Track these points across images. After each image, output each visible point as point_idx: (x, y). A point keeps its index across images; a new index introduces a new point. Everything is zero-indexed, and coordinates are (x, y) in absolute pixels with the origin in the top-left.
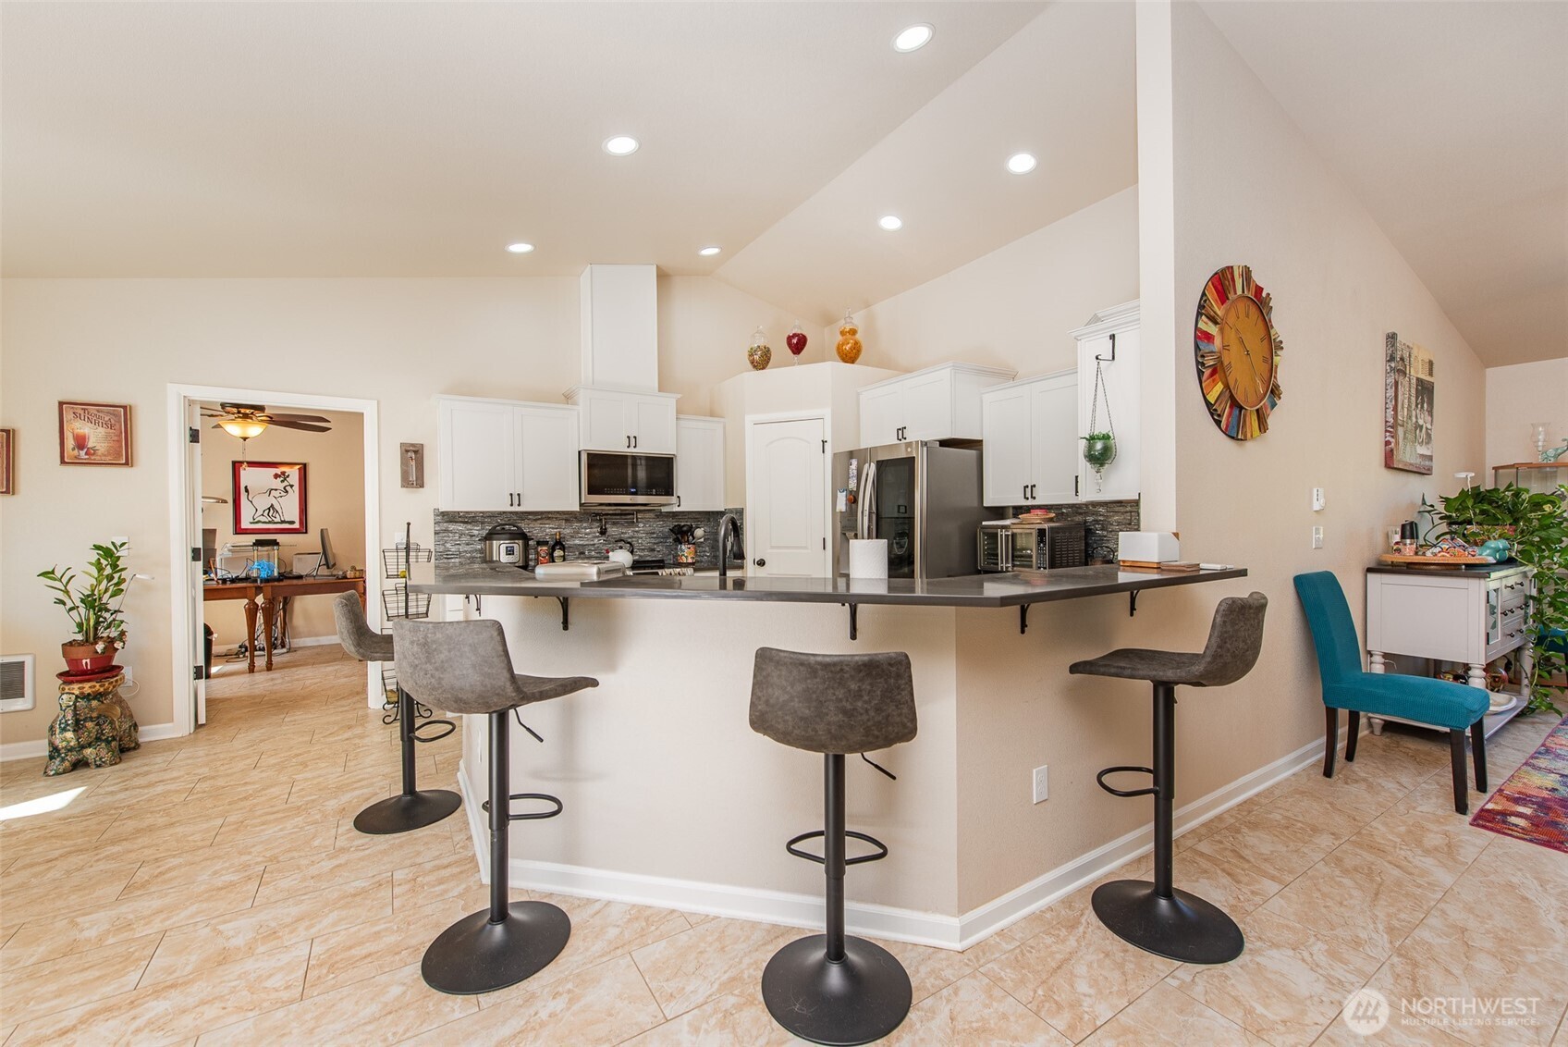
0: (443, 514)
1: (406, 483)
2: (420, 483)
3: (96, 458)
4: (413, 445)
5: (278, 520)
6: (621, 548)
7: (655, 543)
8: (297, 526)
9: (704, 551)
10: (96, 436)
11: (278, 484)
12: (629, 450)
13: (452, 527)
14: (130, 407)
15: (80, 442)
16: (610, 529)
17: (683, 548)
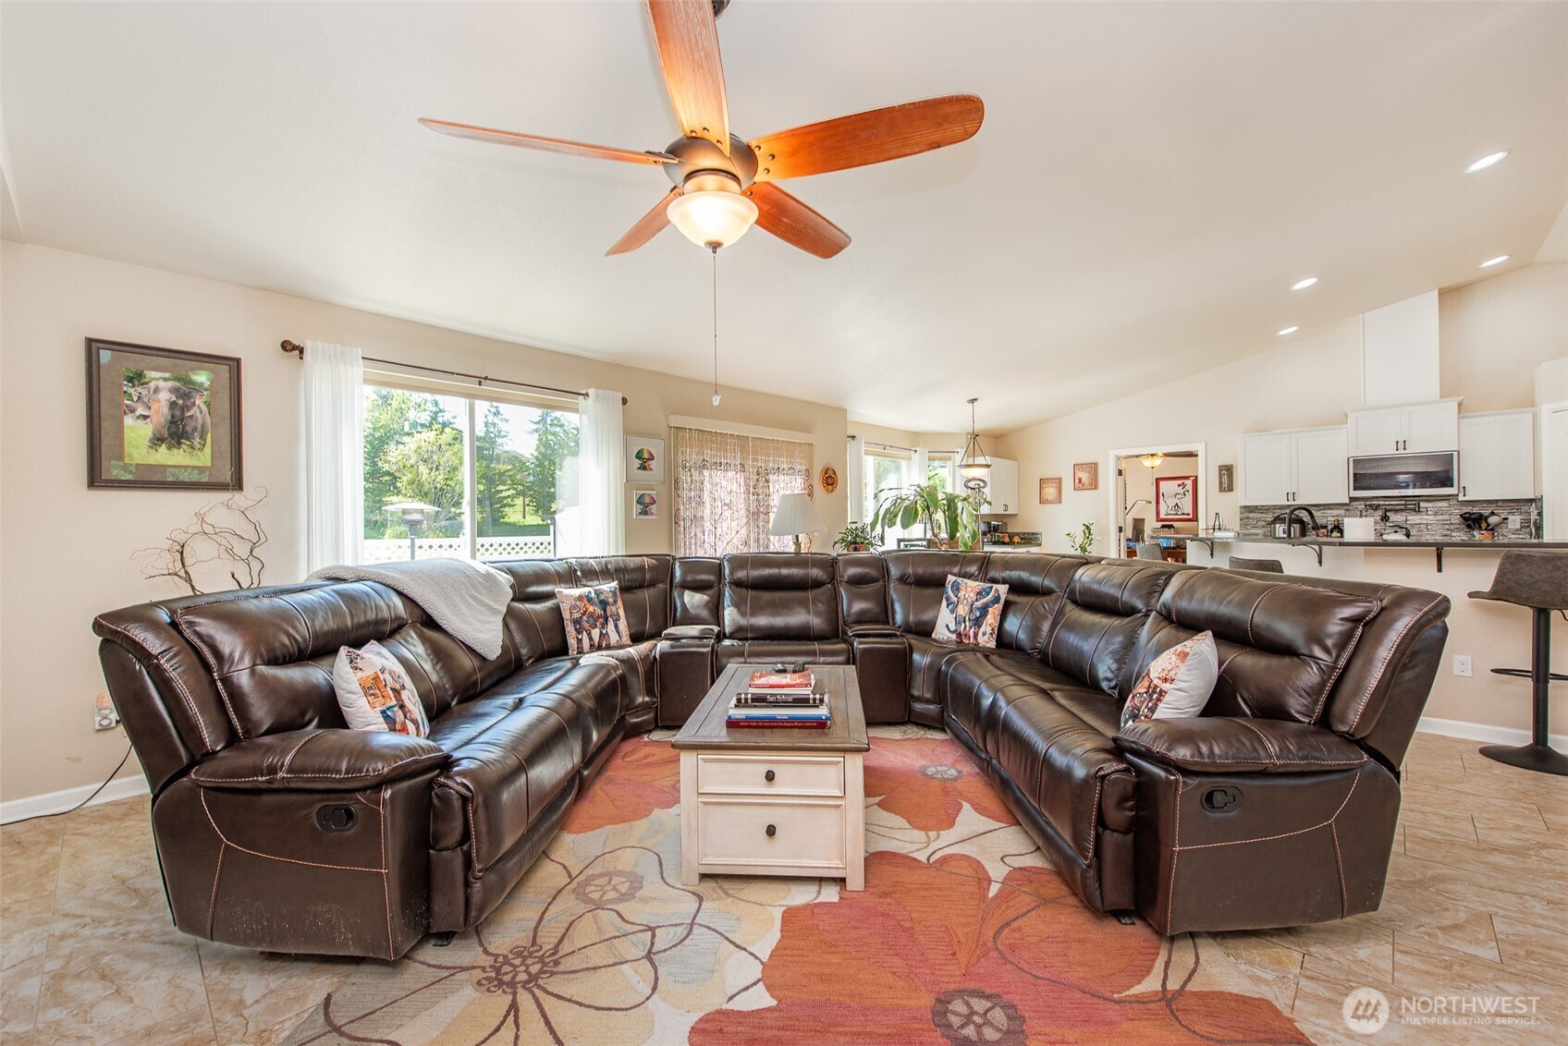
0: (1246, 507)
1: (1222, 489)
2: (1230, 489)
3: (1085, 487)
4: (1226, 466)
5: (1180, 513)
6: (1396, 532)
7: (1450, 529)
8: (1191, 516)
10: (1085, 476)
11: (1180, 490)
12: (1398, 452)
13: (1251, 515)
14: (1097, 463)
15: (1080, 480)
16: (1393, 517)
17: (1475, 534)
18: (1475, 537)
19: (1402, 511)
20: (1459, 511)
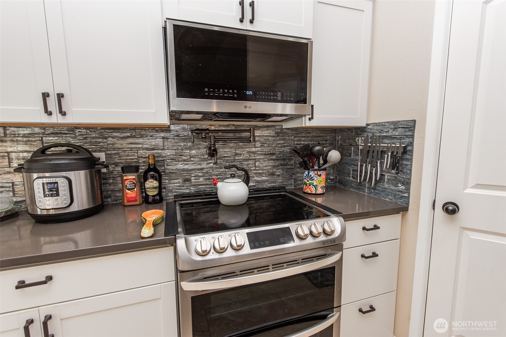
6: (233, 176)
7: (274, 167)
12: (243, 26)
16: (221, 150)
17: (312, 176)
18: (313, 180)
19: (231, 139)
20: (283, 143)
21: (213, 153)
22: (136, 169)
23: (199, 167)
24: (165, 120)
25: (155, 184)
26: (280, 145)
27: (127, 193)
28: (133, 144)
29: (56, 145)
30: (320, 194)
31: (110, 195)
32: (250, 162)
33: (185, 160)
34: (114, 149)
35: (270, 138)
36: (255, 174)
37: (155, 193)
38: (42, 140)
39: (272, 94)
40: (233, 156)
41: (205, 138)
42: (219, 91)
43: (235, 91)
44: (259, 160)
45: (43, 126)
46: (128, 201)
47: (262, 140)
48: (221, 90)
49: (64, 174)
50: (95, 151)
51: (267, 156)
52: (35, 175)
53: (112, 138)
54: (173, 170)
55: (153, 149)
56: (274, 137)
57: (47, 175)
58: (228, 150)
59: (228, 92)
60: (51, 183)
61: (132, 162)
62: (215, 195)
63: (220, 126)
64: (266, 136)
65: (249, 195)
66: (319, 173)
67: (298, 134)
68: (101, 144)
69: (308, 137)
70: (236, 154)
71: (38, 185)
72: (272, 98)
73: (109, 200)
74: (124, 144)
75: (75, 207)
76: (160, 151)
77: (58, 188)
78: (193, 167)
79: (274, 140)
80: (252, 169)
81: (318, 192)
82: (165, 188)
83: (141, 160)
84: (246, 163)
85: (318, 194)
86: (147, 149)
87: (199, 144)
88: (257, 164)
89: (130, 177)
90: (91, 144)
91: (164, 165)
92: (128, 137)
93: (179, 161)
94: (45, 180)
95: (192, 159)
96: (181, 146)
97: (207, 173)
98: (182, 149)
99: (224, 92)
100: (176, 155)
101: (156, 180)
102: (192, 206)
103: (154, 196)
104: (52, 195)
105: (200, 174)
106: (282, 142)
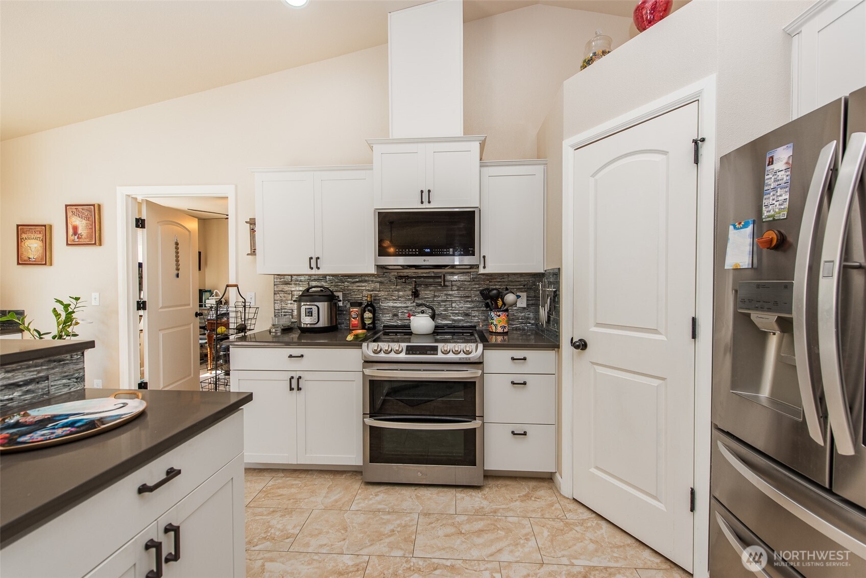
3: (83, 242)
6: (423, 312)
7: (469, 308)
9: (528, 318)
10: (82, 225)
12: (423, 206)
14: (99, 206)
15: (75, 229)
16: (423, 292)
17: (493, 316)
18: (493, 320)
19: (431, 285)
20: (478, 288)
21: (416, 294)
22: (360, 304)
23: (405, 305)
24: (373, 271)
25: (370, 315)
26: (475, 289)
27: (352, 321)
28: (360, 286)
29: (315, 287)
30: (500, 333)
31: (343, 322)
32: (448, 303)
33: (394, 300)
34: (348, 291)
35: (466, 283)
36: (451, 313)
37: (370, 322)
38: (309, 284)
39: (445, 250)
40: (432, 297)
41: (405, 282)
42: (405, 250)
43: (417, 250)
44: (455, 301)
45: (310, 275)
46: (352, 327)
47: (459, 284)
48: (407, 250)
49: (316, 303)
50: (336, 291)
51: (463, 299)
52: (303, 304)
53: (347, 282)
54: (385, 306)
55: (373, 291)
56: (469, 281)
57: (308, 303)
58: (428, 292)
59: (412, 251)
60: (309, 309)
61: (358, 300)
62: (408, 327)
63: (422, 273)
64: (462, 281)
65: (435, 329)
66: (498, 314)
67: (493, 279)
68: (341, 286)
69: (504, 282)
70: (435, 296)
71: (303, 309)
72: (445, 253)
73: (343, 325)
74: (354, 287)
75: (320, 325)
76: (377, 292)
77: (312, 312)
78: (400, 305)
79: (469, 285)
80: (449, 309)
81: (498, 331)
82: (379, 320)
83: (365, 298)
84: (444, 304)
85: (498, 333)
86: (369, 290)
87: (406, 287)
88: (454, 305)
89: (354, 310)
90: (335, 286)
91: (379, 303)
92: (357, 282)
93: (390, 300)
94: (307, 307)
95: (400, 299)
96: (392, 288)
97: (411, 310)
98: (393, 291)
99: (409, 251)
100: (388, 295)
101: (371, 313)
102: (396, 335)
103: (369, 324)
104: (309, 316)
105: (405, 311)
106: (477, 286)
